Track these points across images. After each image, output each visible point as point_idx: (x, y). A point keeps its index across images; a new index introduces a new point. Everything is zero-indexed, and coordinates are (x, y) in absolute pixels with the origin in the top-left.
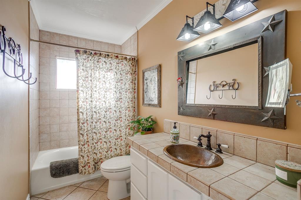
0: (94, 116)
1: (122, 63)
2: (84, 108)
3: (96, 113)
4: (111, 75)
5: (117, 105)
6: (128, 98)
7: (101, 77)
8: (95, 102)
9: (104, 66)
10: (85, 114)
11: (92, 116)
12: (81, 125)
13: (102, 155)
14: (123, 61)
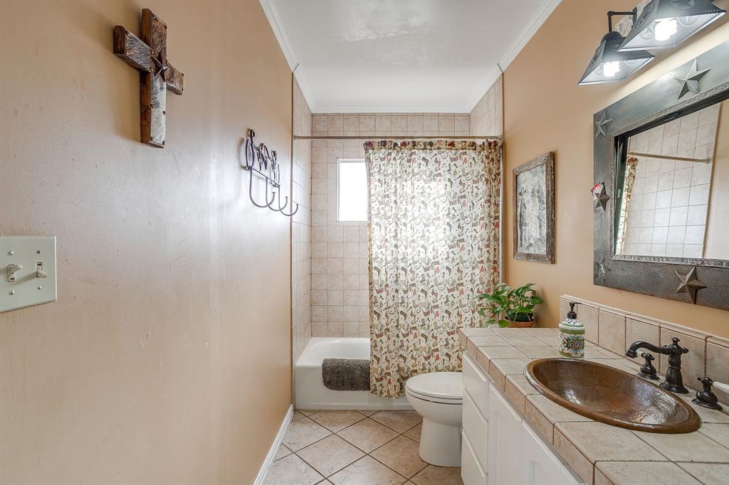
0: (402, 278)
1: (464, 157)
2: (382, 259)
3: (406, 272)
4: (438, 189)
5: (451, 255)
6: (479, 239)
7: (415, 193)
8: (402, 247)
9: (423, 168)
10: (383, 272)
11: (397, 278)
12: (375, 293)
13: (417, 363)
14: (465, 153)
